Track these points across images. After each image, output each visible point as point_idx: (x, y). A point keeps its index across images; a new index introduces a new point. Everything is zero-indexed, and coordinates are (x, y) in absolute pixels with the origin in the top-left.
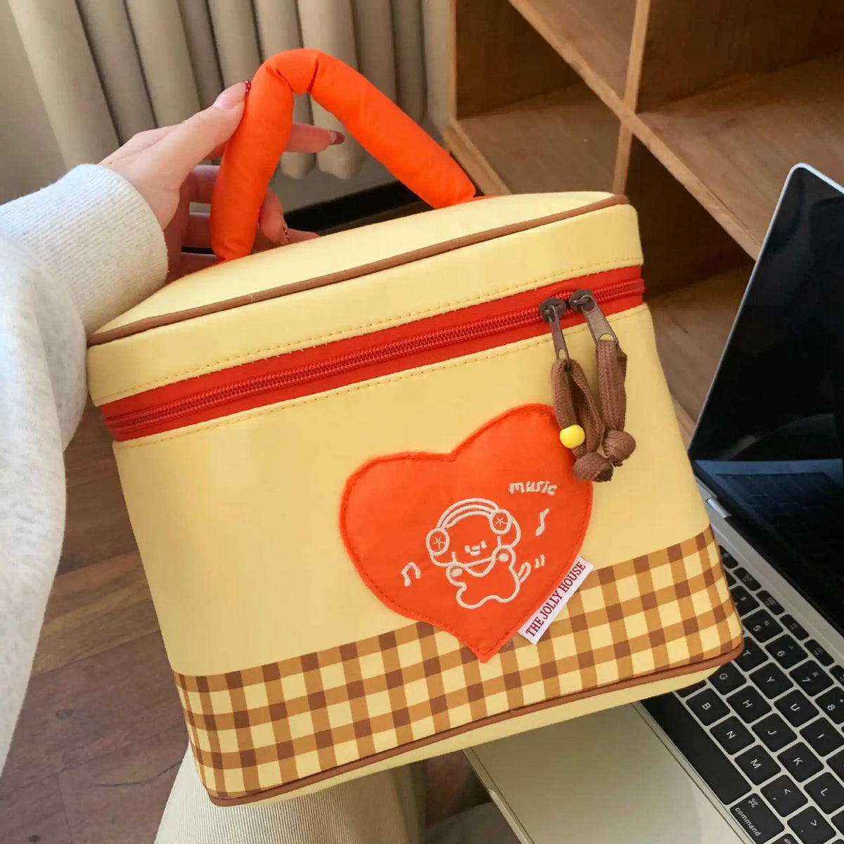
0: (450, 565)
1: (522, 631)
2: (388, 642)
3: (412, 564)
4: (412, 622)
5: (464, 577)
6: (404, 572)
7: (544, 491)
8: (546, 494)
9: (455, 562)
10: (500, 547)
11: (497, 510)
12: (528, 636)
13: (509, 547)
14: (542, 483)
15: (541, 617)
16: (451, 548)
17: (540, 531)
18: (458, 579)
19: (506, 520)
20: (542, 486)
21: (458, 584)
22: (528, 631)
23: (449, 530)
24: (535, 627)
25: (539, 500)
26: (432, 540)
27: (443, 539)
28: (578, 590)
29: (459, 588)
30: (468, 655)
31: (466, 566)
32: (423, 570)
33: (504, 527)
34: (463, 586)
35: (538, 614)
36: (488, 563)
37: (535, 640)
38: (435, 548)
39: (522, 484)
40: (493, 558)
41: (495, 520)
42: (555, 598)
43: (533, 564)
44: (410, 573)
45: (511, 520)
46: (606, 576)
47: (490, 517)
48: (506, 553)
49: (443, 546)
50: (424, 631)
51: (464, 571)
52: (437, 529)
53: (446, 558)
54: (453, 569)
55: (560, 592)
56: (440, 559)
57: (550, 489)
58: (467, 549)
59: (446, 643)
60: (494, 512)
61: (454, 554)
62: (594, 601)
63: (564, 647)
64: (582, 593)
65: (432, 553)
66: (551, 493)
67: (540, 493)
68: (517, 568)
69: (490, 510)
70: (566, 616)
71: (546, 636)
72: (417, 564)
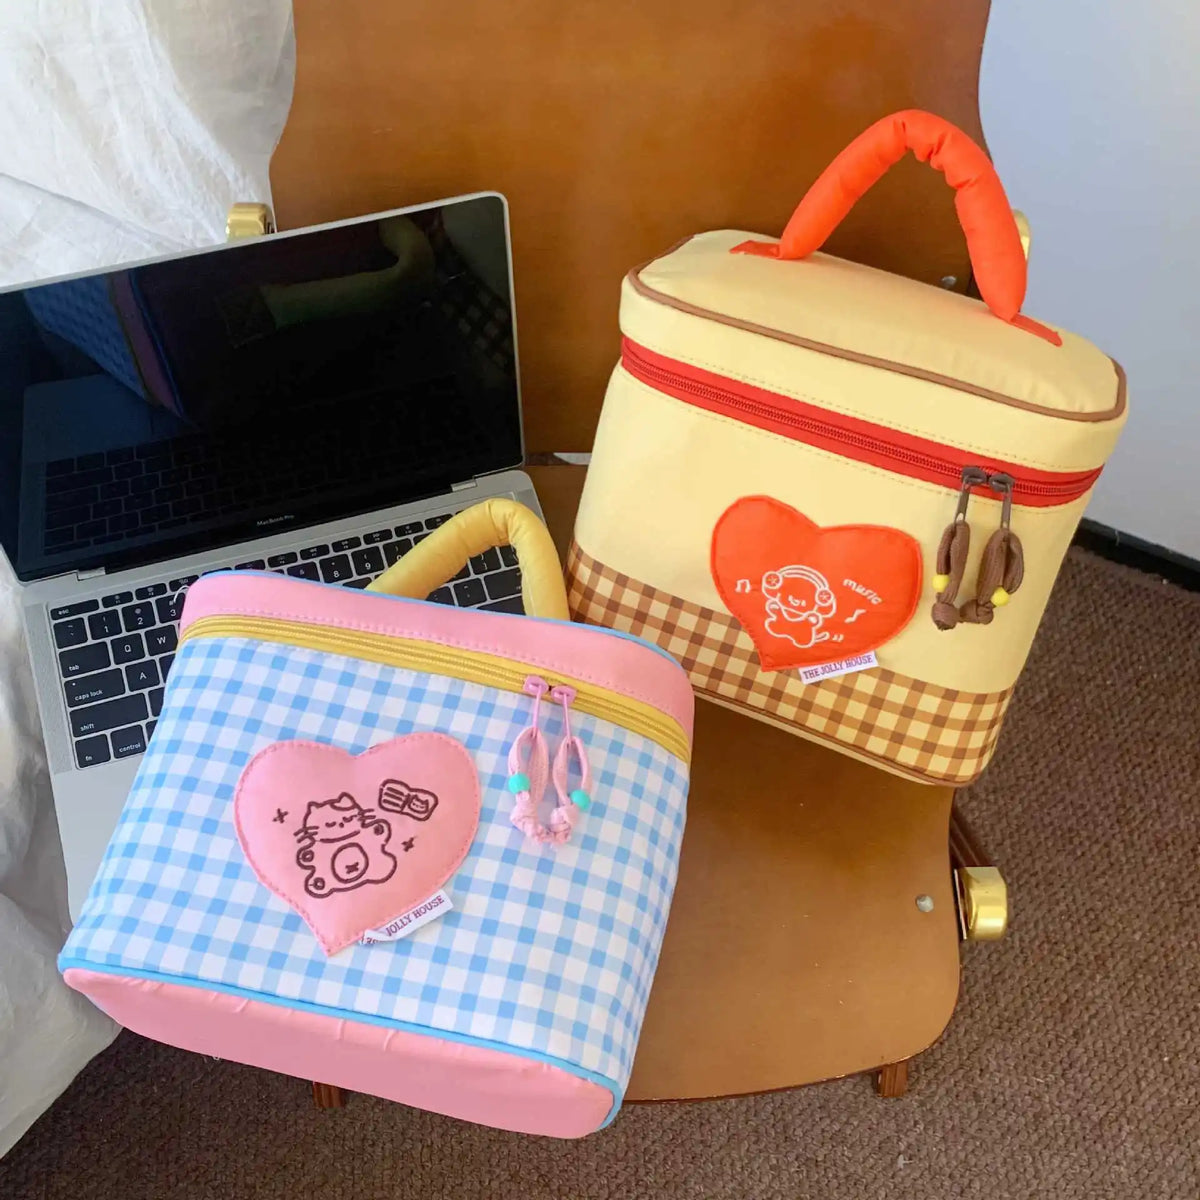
0: (772, 599)
1: (801, 670)
2: (706, 614)
3: (747, 581)
4: (731, 615)
5: (778, 612)
6: (739, 583)
7: (869, 598)
8: (870, 600)
9: (777, 600)
10: (814, 611)
11: (827, 588)
12: (803, 676)
13: (821, 617)
14: (870, 591)
15: (820, 671)
16: (780, 590)
17: (849, 620)
18: (774, 611)
19: (829, 598)
20: (870, 594)
21: (771, 614)
22: (805, 673)
23: (785, 579)
24: (811, 674)
25: (863, 601)
26: (770, 576)
27: (778, 581)
28: (859, 672)
29: (770, 617)
30: (755, 659)
31: (783, 608)
32: (753, 590)
33: (825, 601)
34: (774, 618)
35: (819, 668)
36: (799, 616)
37: (806, 681)
38: (768, 583)
39: (855, 584)
40: (805, 615)
41: (821, 593)
42: (838, 666)
43: (832, 636)
44: (743, 586)
45: (833, 601)
46: (887, 676)
47: (819, 590)
48: (817, 619)
49: (774, 585)
50: (735, 625)
51: (780, 609)
52: (777, 573)
53: (773, 594)
54: (773, 603)
55: (844, 665)
56: (768, 591)
57: (875, 600)
58: (790, 598)
59: (745, 642)
60: (823, 588)
61: (779, 595)
62: (867, 685)
63: (826, 699)
64: (861, 676)
65: (764, 585)
66: (874, 602)
67: (865, 597)
68: (819, 632)
69: (822, 586)
70: (840, 682)
71: (817, 684)
72: (751, 583)
